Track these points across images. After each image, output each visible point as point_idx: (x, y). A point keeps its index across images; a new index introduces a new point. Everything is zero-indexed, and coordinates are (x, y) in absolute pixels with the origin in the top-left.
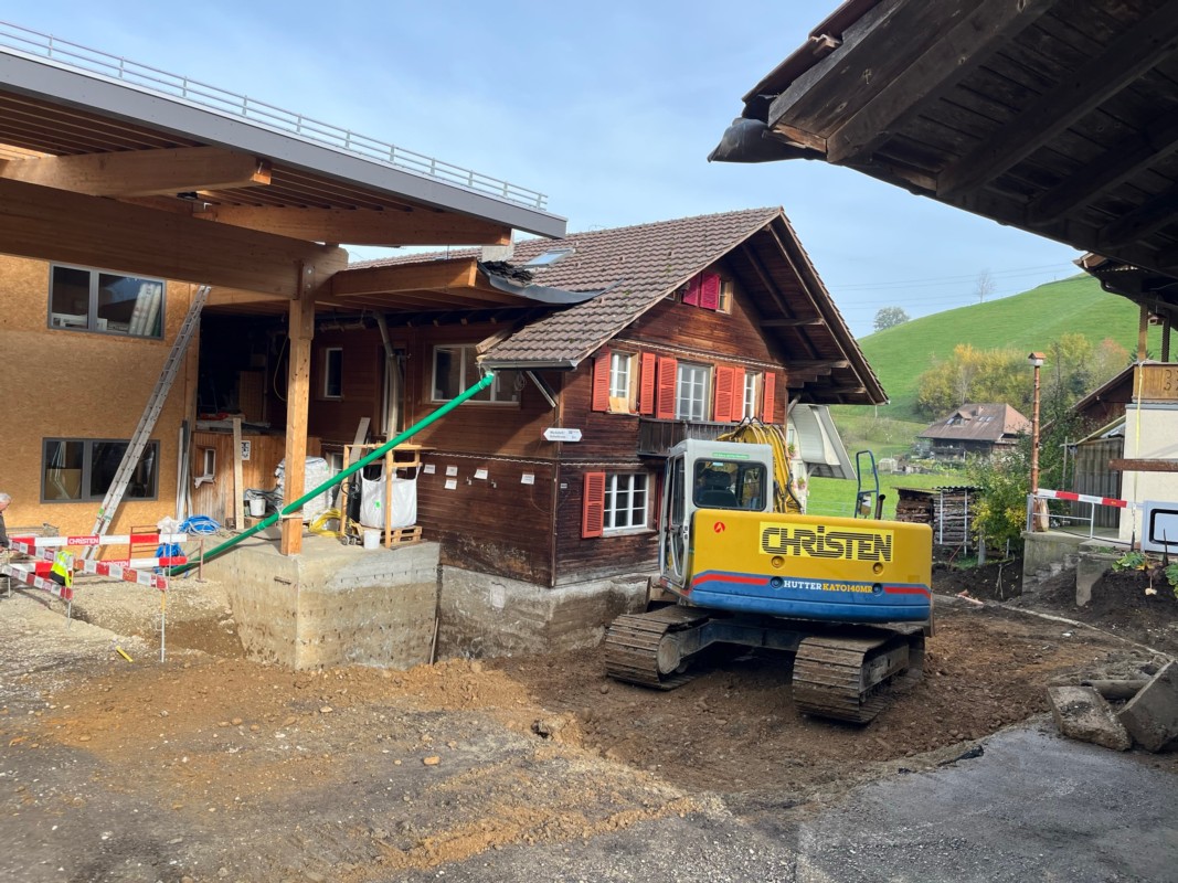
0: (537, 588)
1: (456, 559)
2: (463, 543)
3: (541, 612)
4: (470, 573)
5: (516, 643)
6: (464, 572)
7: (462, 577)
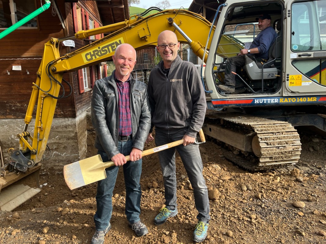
0: (66, 119)
1: (7, 115)
2: (10, 106)
3: (71, 129)
4: (19, 120)
5: (58, 146)
6: (14, 120)
7: (14, 123)
